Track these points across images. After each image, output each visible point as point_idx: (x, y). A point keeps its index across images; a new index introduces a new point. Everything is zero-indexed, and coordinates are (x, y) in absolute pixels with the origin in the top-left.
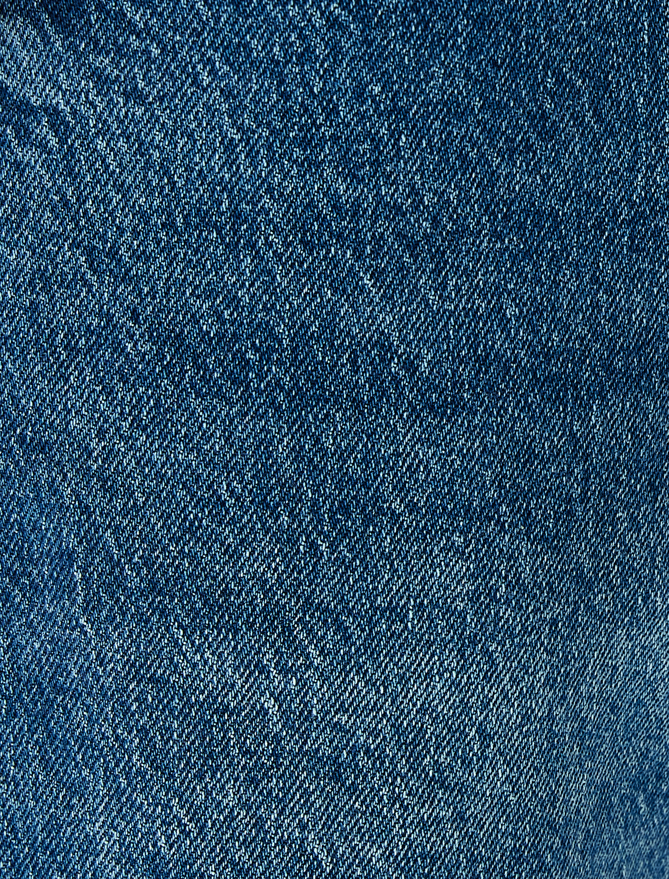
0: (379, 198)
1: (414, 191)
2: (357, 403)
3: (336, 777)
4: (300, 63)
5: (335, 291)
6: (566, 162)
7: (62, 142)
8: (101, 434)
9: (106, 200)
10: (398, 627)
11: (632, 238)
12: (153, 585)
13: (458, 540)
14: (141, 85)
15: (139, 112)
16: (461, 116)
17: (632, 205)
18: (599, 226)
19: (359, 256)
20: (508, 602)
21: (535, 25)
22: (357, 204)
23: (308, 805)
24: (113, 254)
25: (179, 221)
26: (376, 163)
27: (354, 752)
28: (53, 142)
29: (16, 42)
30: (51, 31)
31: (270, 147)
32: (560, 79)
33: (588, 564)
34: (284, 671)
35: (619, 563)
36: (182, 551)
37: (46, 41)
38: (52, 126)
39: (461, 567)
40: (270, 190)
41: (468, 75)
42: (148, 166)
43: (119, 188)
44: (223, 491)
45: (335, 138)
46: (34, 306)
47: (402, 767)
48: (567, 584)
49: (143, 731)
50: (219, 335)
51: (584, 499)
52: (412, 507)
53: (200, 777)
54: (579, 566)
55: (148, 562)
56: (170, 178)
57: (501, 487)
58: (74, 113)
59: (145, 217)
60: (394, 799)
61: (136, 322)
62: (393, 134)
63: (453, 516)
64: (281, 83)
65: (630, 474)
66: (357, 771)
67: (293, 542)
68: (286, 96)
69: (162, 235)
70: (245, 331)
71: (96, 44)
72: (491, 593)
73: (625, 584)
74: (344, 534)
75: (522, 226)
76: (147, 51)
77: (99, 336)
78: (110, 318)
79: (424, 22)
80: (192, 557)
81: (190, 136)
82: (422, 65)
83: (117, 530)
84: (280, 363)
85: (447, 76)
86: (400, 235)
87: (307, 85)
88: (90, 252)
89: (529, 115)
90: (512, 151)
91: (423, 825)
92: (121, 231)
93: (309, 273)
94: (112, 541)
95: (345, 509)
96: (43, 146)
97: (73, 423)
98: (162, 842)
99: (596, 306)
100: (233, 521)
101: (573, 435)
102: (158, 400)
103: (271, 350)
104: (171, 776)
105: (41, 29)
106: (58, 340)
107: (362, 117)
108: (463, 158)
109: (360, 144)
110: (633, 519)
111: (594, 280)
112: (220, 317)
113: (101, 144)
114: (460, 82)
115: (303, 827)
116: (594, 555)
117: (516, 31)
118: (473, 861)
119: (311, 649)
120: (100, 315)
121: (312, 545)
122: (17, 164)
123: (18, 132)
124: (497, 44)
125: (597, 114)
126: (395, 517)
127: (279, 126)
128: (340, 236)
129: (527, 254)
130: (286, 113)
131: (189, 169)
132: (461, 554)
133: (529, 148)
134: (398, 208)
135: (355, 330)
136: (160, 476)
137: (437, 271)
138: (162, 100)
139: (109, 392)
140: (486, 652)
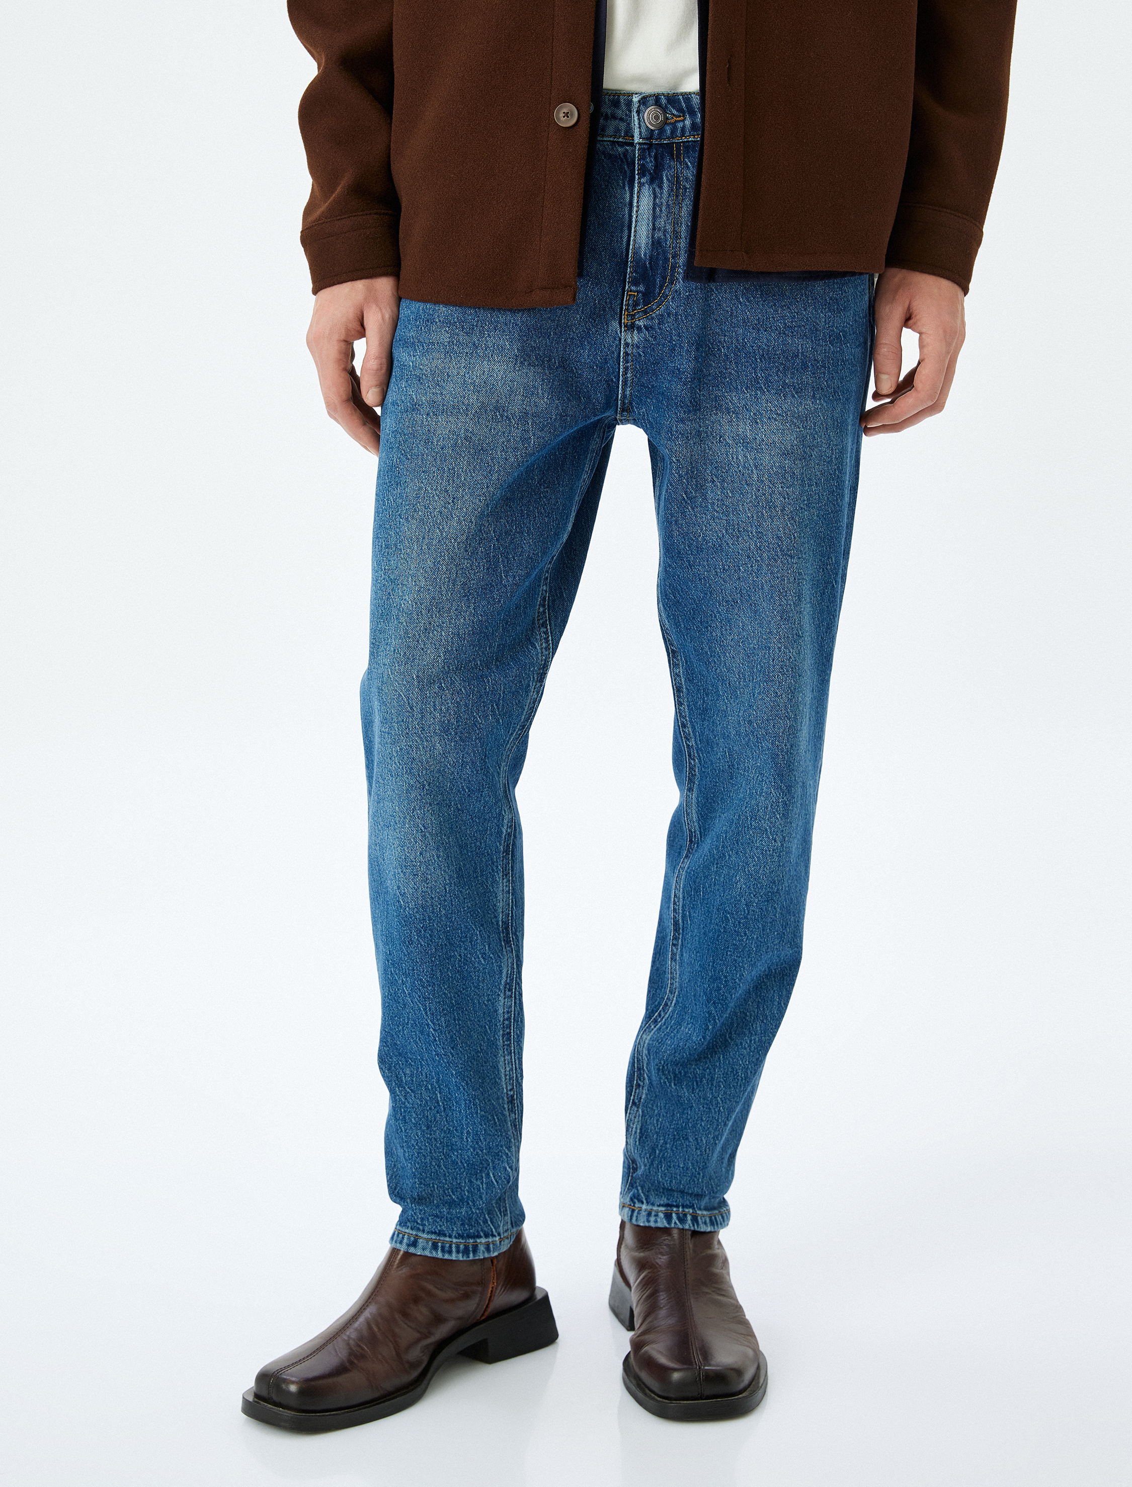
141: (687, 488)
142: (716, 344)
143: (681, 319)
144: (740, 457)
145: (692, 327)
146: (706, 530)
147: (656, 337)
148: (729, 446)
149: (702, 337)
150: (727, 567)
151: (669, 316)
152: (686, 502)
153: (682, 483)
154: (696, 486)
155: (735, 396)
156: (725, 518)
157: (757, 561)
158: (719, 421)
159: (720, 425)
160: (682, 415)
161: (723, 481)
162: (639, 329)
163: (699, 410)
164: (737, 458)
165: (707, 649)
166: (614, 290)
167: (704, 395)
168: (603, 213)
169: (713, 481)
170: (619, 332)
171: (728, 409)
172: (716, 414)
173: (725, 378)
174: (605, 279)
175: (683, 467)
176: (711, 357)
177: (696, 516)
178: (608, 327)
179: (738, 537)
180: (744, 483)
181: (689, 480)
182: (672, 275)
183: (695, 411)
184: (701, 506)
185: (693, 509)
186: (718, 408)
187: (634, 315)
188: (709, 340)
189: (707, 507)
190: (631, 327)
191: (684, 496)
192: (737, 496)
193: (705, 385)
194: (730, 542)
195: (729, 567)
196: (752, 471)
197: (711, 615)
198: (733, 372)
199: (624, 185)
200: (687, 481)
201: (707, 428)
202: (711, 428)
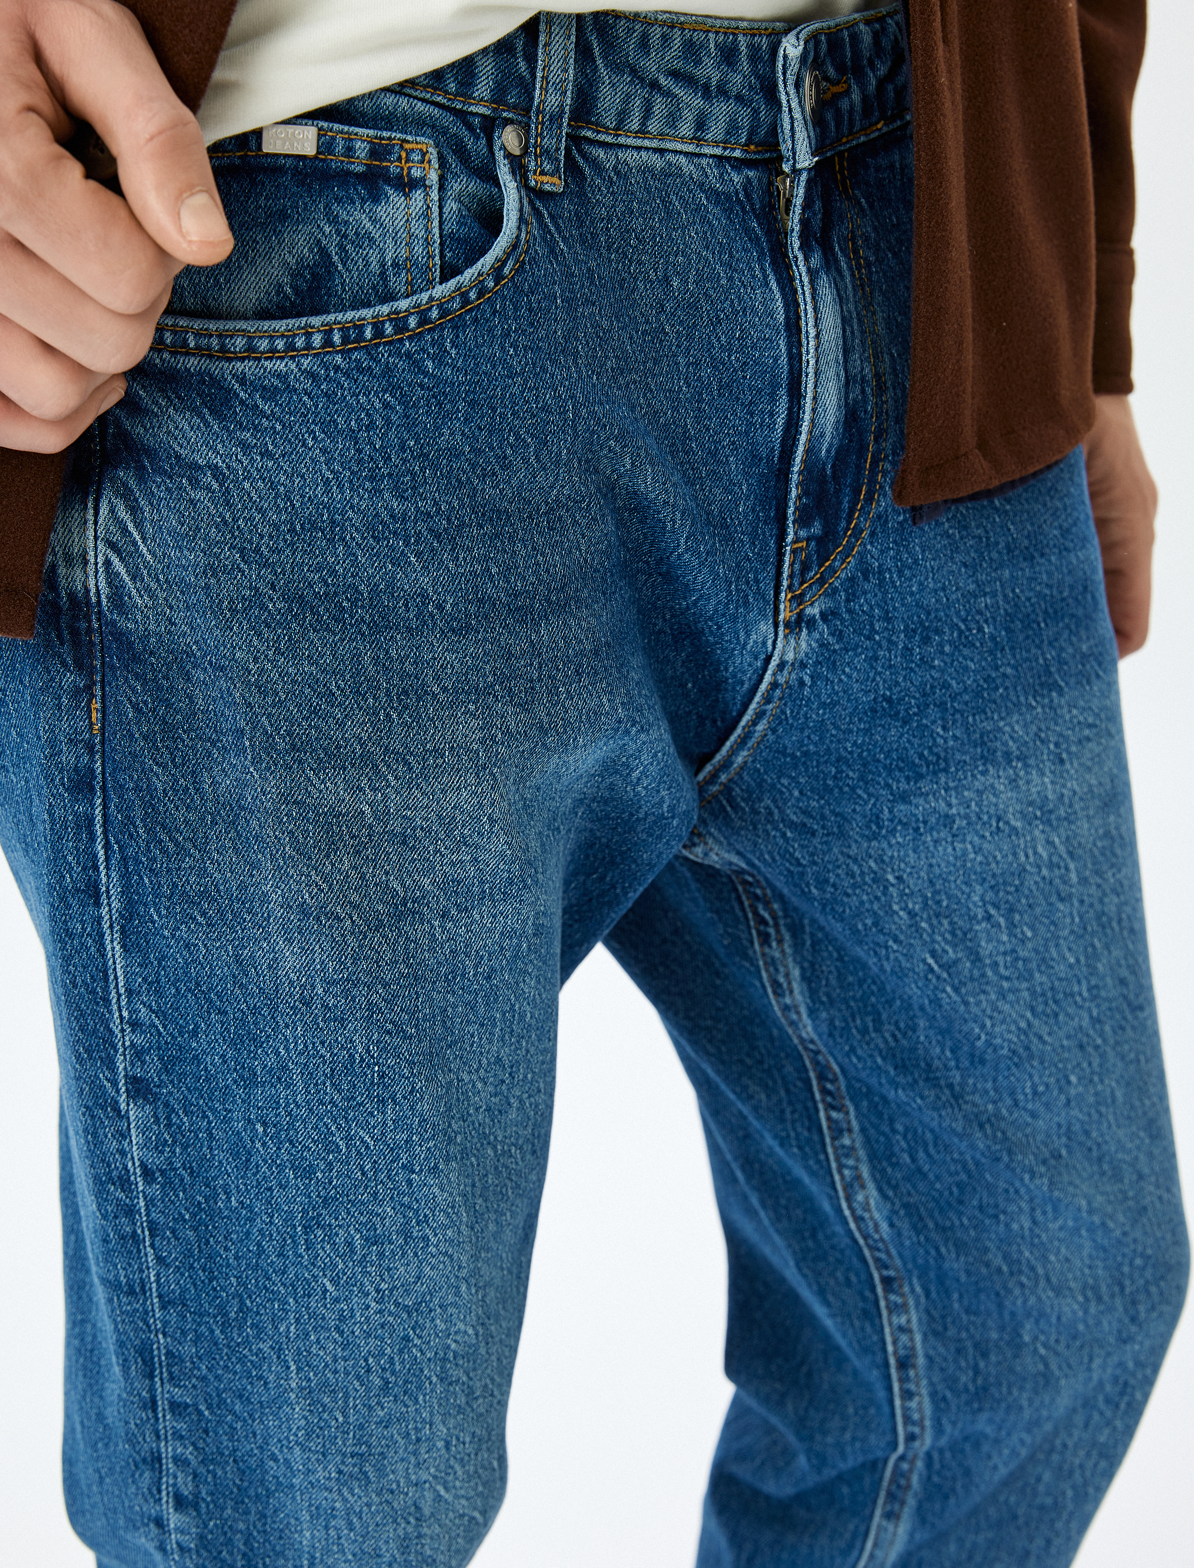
0: (417, 509)
1: (436, 504)
2: (409, 629)
3: (404, 842)
4: (367, 431)
5: (394, 565)
6: (514, 482)
7: (221, 486)
8: (256, 660)
9: (251, 519)
10: (439, 761)
11: (548, 523)
12: (293, 746)
13: (472, 707)
14: (271, 447)
15: (270, 464)
16: (457, 457)
17: (547, 503)
18: (530, 517)
19: (407, 543)
20: (503, 743)
21: (505, 407)
22: (405, 514)
23: (389, 860)
24: (257, 551)
25: (298, 527)
26: (414, 488)
27: (414, 829)
28: (215, 486)
29: (186, 427)
30: (210, 419)
31: (351, 482)
32: (518, 437)
33: (546, 720)
34: (374, 790)
35: (562, 719)
36: (310, 725)
37: (207, 424)
38: (214, 476)
39: (474, 723)
40: (352, 507)
41: (463, 434)
42: (277, 495)
43: (259, 510)
44: (333, 687)
45: (390, 475)
46: (207, 586)
47: (442, 835)
48: (534, 732)
49: (291, 833)
50: (326, 594)
51: (540, 680)
52: (444, 690)
53: (327, 856)
54: (541, 721)
55: (290, 733)
56: (292, 502)
57: (495, 675)
58: (228, 467)
59: (276, 527)
60: (437, 851)
61: (274, 590)
62: (423, 470)
63: (468, 693)
64: (356, 443)
65: (564, 665)
66: (416, 838)
67: (376, 714)
68: (359, 451)
69: (288, 537)
70: (341, 590)
71: (241, 425)
72: (493, 738)
73: (565, 732)
74: (406, 707)
75: (491, 519)
76: (273, 428)
77: (251, 601)
78: (257, 590)
79: (440, 404)
80: (317, 728)
81: (302, 477)
82: (437, 428)
83: (269, 716)
84: (363, 607)
85: (450, 435)
86: (430, 530)
87: (372, 444)
88: (242, 551)
89: (497, 457)
90: (484, 476)
91: (453, 864)
92: (262, 536)
93: (378, 555)
94: (266, 723)
95: (406, 693)
96: (209, 489)
97: (237, 655)
98: (307, 896)
99: (538, 564)
100: (340, 704)
101: (532, 642)
102: (290, 637)
103: (357, 600)
104: (310, 858)
105: (203, 419)
106: (224, 606)
107: (405, 461)
108: (459, 481)
109: (405, 476)
110: (568, 692)
111: (534, 549)
112: (326, 582)
113: (247, 485)
114: (458, 437)
115: (387, 873)
116: (548, 714)
117: (494, 410)
118: (482, 882)
119: (389, 777)
120: (250, 589)
121: (388, 715)
122: (191, 501)
123: (190, 482)
124: (482, 417)
125: (538, 459)
126: (434, 696)
127: (356, 469)
128: (395, 533)
129: (497, 536)
130: (360, 461)
131: (303, 496)
132: (473, 715)
133: (494, 474)
134: (428, 514)
135: (406, 587)
136: (294, 682)
137: (453, 550)
138: (284, 456)
139: (259, 634)
140: (491, 774)
141: (933, 941)
142: (973, 619)
143: (891, 577)
144: (1040, 849)
145: (912, 594)
146: (993, 1026)
147: (841, 631)
148: (1017, 834)
149: (937, 610)
150: (1041, 1089)
151: (866, 578)
152: (938, 978)
153: (918, 930)
154: (953, 933)
155: (1017, 722)
156: (1025, 985)
157: (1097, 1047)
158: (992, 786)
159: (995, 795)
160: (903, 786)
161: (1011, 910)
162: (811, 624)
163: (946, 770)
164: (1035, 853)
165: (998, 1261)
166: (761, 549)
167: (955, 737)
168: (729, 356)
169: (988, 917)
170: (770, 642)
171: (1007, 755)
172: (985, 773)
173: (997, 688)
174: (740, 524)
175: (912, 893)
176: (966, 652)
177: (966, 1003)
178: (748, 635)
179: (1056, 1015)
180: (1054, 899)
181: (935, 922)
182: (872, 481)
183: (935, 773)
184: (972, 979)
185: (956, 990)
186: (988, 758)
187: (802, 595)
188: (958, 613)
189: (983, 975)
190: (794, 626)
191: (931, 961)
192: (1042, 929)
193: (958, 716)
194: (1044, 1030)
195: (1047, 1085)
196: (1067, 869)
197: (1007, 1191)
198: (1009, 671)
199: (765, 277)
200: (931, 925)
201: (968, 807)
202: (977, 804)
